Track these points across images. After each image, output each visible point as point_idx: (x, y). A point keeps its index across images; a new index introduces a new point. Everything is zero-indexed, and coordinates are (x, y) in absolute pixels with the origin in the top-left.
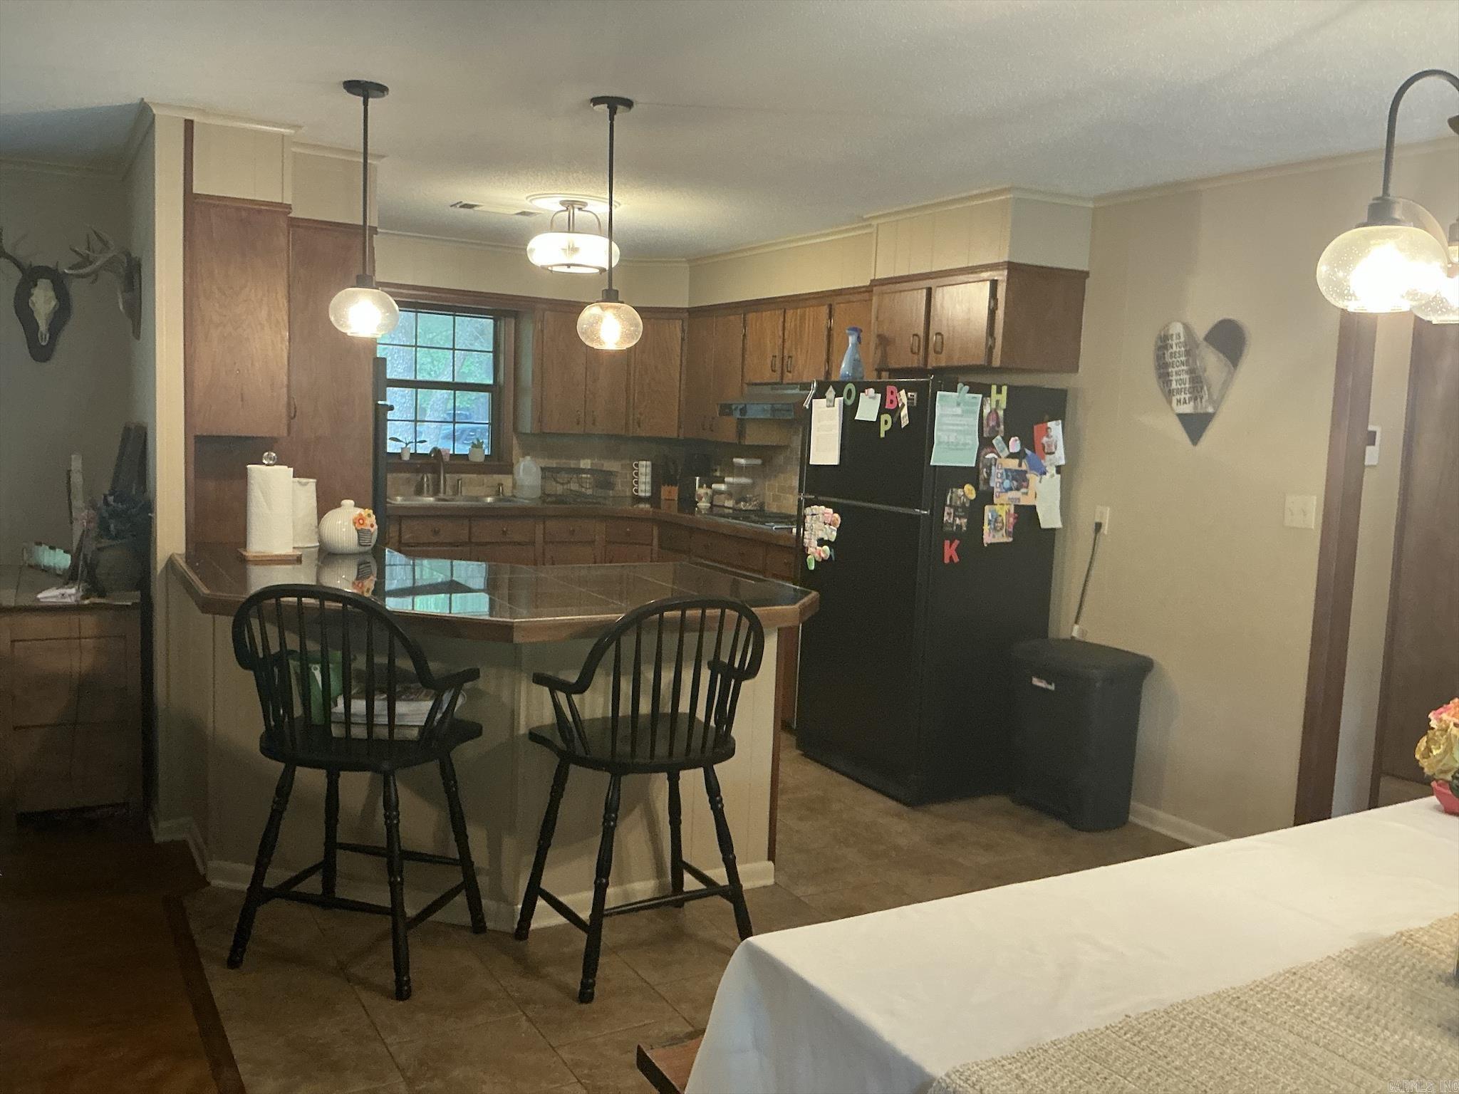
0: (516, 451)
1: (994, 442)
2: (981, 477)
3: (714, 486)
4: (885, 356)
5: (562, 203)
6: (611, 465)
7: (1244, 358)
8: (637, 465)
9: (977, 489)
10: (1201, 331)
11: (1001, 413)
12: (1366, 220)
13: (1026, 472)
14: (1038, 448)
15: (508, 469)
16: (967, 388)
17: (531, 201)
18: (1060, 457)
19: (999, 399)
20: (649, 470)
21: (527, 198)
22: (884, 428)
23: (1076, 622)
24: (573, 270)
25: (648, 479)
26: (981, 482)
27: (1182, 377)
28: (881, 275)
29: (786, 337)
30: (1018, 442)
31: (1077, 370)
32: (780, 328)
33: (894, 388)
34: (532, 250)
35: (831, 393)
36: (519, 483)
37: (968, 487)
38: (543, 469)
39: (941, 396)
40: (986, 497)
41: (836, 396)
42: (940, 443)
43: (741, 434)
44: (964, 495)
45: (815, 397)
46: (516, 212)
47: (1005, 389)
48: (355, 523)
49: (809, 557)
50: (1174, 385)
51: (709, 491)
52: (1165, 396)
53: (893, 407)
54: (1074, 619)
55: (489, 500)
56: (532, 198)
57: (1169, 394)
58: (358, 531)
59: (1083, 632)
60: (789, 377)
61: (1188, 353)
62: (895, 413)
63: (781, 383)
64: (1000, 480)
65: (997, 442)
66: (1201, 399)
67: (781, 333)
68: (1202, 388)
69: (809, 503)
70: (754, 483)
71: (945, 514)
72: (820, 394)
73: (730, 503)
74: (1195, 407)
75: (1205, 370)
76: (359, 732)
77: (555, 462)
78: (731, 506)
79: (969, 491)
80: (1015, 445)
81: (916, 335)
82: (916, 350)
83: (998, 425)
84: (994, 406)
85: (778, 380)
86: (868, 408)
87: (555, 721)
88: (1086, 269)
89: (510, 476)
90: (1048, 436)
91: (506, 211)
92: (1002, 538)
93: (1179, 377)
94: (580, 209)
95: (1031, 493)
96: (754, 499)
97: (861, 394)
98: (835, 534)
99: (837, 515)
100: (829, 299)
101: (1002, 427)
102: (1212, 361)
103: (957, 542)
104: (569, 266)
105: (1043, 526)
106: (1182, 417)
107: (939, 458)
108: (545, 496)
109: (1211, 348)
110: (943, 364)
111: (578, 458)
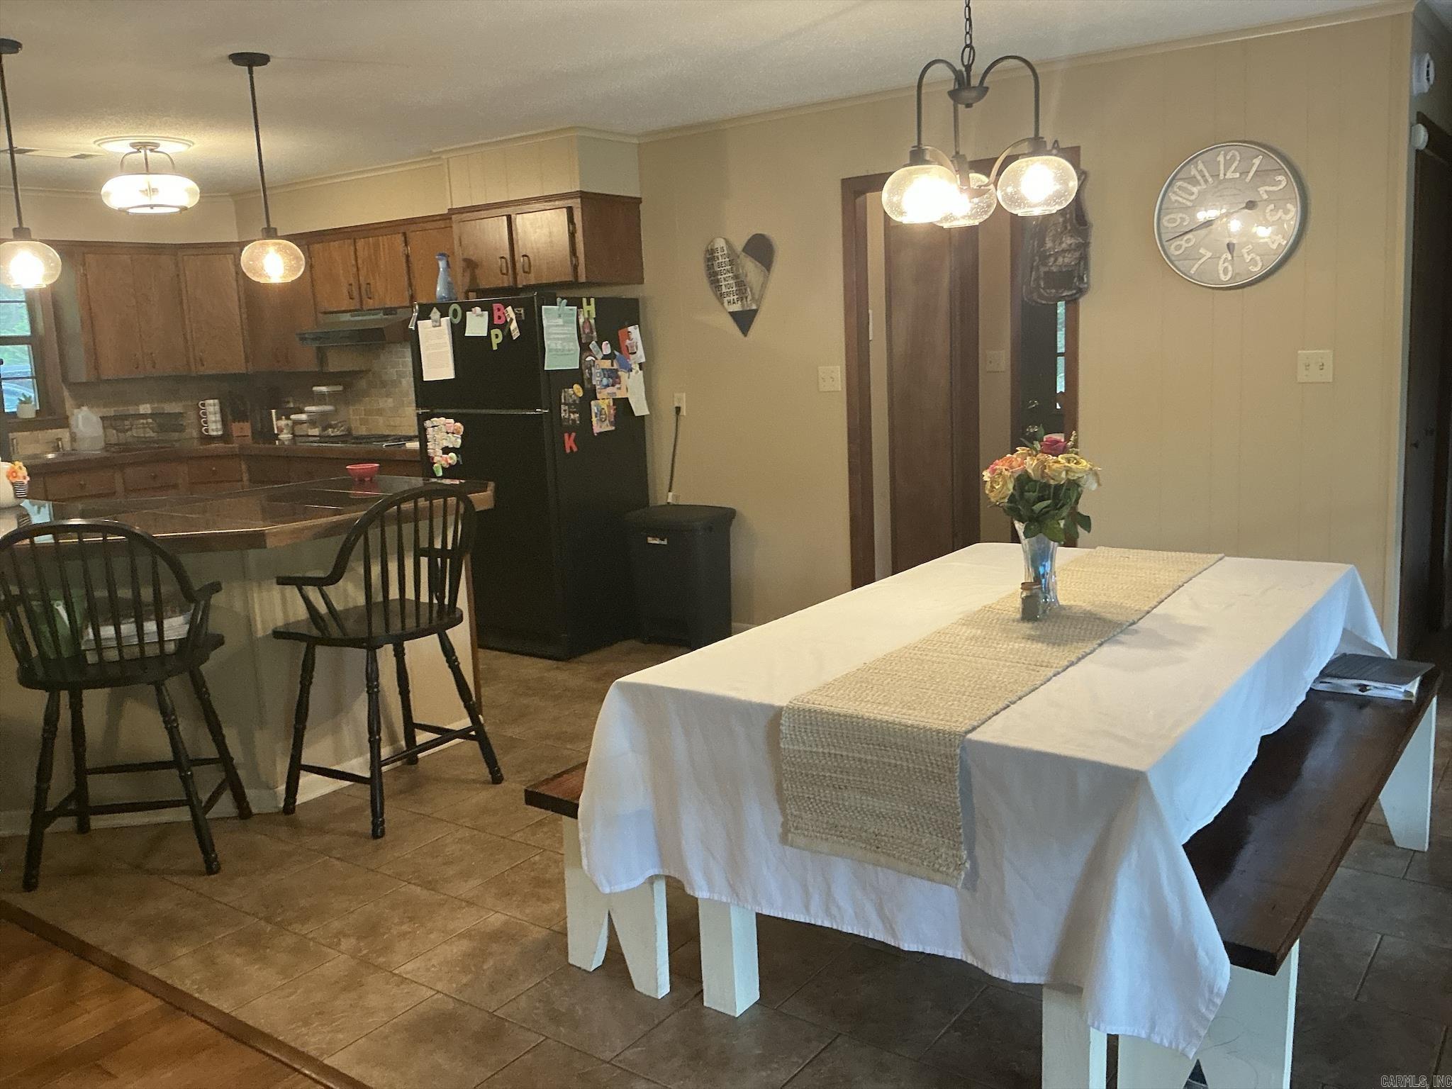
0: (69, 403)
1: (591, 346)
2: (585, 377)
3: (293, 417)
4: (473, 278)
5: (133, 145)
6: (173, 408)
7: (774, 264)
8: (203, 405)
9: (583, 387)
10: (739, 245)
11: (592, 321)
12: (908, 162)
13: (617, 370)
14: (623, 348)
15: (63, 422)
16: (565, 301)
17: (99, 145)
18: (641, 356)
19: (590, 309)
20: (217, 408)
21: (95, 142)
22: (495, 342)
23: (670, 491)
24: (157, 210)
25: (218, 417)
26: (586, 381)
27: (729, 282)
28: (457, 205)
29: (360, 266)
30: (609, 345)
31: (642, 282)
32: (353, 257)
33: (500, 305)
34: (108, 194)
35: (435, 314)
36: (79, 435)
37: (576, 387)
38: (103, 418)
39: (545, 309)
40: (591, 394)
41: (442, 317)
42: (550, 350)
43: (322, 360)
44: (574, 393)
45: (419, 318)
46: (73, 155)
47: (592, 300)
48: (8, 477)
49: (435, 465)
50: (724, 290)
51: (290, 422)
52: (718, 299)
53: (501, 322)
54: (667, 489)
55: (50, 456)
56: (99, 142)
57: (721, 297)
58: (13, 484)
59: (676, 497)
60: (370, 304)
61: (731, 263)
62: (504, 327)
63: (361, 310)
64: (599, 379)
65: (593, 345)
66: (746, 298)
67: (354, 262)
68: (746, 290)
69: (430, 417)
70: (336, 410)
71: (562, 411)
72: (424, 315)
73: (316, 432)
74: (743, 305)
75: (746, 276)
76: (112, 655)
77: (112, 409)
78: (317, 434)
79: (577, 390)
80: (607, 348)
81: (503, 257)
82: (505, 271)
83: (592, 332)
84: (587, 316)
85: (358, 307)
86: (477, 325)
87: (308, 616)
88: (638, 195)
89: (68, 430)
90: (629, 339)
91: (58, 155)
92: (607, 427)
93: (727, 282)
94: (152, 150)
95: (624, 389)
96: (340, 425)
97: (468, 313)
98: (460, 441)
99: (458, 424)
100: (403, 228)
101: (595, 333)
102: (751, 268)
103: (573, 434)
104: (152, 207)
105: (636, 415)
106: (733, 314)
107: (551, 364)
108: (108, 446)
109: (749, 258)
110: (533, 282)
111: (137, 404)
